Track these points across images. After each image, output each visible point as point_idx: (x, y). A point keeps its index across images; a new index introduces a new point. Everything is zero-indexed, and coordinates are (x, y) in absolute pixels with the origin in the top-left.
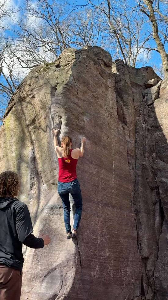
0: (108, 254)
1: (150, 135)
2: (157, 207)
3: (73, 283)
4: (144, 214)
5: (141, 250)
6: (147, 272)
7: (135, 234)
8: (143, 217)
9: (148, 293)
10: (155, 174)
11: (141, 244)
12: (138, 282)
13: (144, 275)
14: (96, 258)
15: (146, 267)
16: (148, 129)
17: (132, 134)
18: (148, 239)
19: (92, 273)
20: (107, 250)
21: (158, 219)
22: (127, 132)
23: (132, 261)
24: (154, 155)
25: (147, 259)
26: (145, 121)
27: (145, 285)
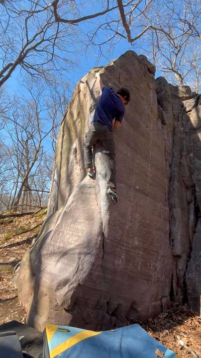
0: (137, 243)
1: (187, 137)
2: (192, 206)
3: (91, 270)
4: (179, 209)
5: (173, 246)
6: (178, 271)
7: (168, 228)
8: (177, 212)
9: (177, 294)
10: (191, 173)
11: (173, 240)
12: (167, 280)
13: (175, 274)
14: (123, 245)
15: (177, 266)
16: (186, 132)
17: (170, 135)
18: (181, 236)
19: (116, 262)
20: (136, 238)
21: (192, 217)
22: (165, 132)
23: (163, 256)
24: (191, 155)
25: (179, 257)
26: (183, 125)
27: (174, 285)
